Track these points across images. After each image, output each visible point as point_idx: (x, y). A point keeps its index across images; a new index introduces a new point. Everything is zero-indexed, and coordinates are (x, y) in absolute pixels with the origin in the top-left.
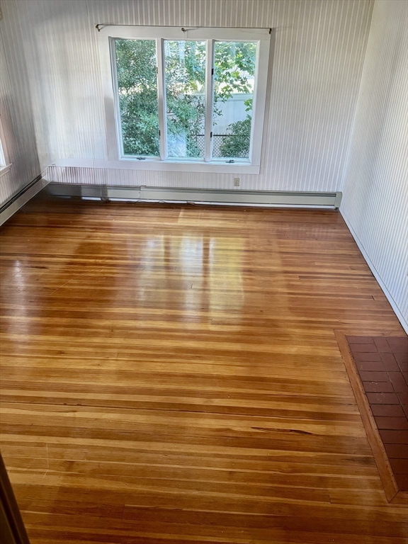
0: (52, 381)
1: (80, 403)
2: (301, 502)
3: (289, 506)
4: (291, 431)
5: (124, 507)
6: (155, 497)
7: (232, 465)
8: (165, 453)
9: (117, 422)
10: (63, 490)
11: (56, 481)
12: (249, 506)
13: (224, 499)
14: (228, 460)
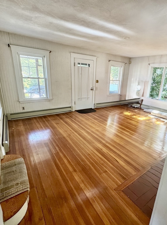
0: (86, 126)
1: (84, 130)
2: (94, 170)
3: (90, 167)
4: (115, 159)
5: (66, 145)
6: (73, 148)
7: (92, 154)
8: (84, 143)
9: (85, 135)
10: (64, 137)
11: (65, 135)
12: (83, 161)
13: (81, 156)
14: (92, 152)
